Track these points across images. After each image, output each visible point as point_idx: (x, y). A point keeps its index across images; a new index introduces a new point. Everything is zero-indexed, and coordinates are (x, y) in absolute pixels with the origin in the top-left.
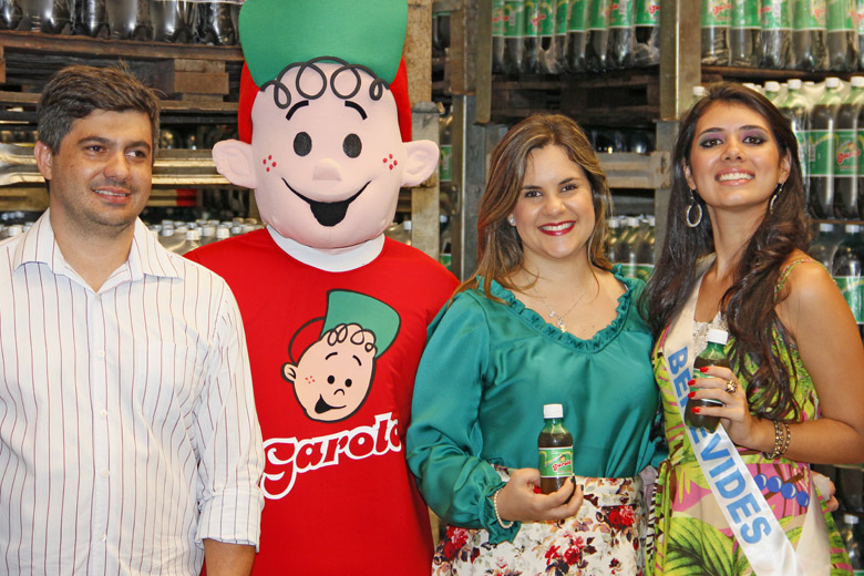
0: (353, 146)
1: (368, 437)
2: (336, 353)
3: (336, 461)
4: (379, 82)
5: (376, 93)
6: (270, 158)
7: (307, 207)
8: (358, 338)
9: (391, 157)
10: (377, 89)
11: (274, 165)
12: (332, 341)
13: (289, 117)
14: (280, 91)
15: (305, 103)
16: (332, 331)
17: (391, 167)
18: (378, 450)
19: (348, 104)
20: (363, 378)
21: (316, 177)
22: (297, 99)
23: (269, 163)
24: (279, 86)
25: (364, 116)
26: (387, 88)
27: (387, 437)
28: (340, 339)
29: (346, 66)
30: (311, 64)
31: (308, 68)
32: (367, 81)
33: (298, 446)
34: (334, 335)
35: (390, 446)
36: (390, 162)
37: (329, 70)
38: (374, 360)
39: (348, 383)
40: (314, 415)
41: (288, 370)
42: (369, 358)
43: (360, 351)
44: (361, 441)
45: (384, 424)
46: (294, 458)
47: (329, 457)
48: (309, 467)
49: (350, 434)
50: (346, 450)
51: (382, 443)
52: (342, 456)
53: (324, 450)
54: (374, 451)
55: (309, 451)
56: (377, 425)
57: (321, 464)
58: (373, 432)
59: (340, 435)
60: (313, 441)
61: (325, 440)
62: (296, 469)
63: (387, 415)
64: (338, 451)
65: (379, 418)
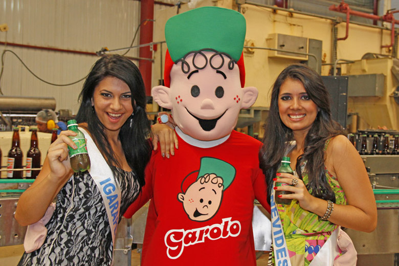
0: (220, 92)
1: (218, 229)
2: (204, 188)
3: (203, 241)
4: (233, 61)
5: (231, 66)
6: (179, 97)
7: (197, 121)
8: (215, 181)
9: (237, 97)
10: (231, 64)
11: (181, 100)
12: (202, 182)
13: (189, 77)
14: (185, 65)
15: (197, 71)
16: (202, 177)
17: (237, 102)
18: (224, 236)
19: (218, 72)
20: (217, 200)
21: (203, 108)
22: (193, 69)
23: (179, 100)
24: (184, 63)
25: (225, 77)
26: (236, 63)
27: (228, 229)
28: (206, 181)
29: (217, 53)
30: (200, 52)
31: (198, 54)
32: (227, 60)
33: (185, 233)
34: (203, 179)
35: (230, 234)
36: (237, 99)
37: (209, 55)
38: (223, 191)
39: (210, 203)
40: (193, 218)
41: (180, 196)
42: (219, 191)
43: (216, 187)
44: (215, 231)
45: (226, 223)
46: (183, 239)
47: (200, 239)
48: (191, 244)
49: (210, 228)
50: (208, 235)
51: (225, 233)
52: (206, 238)
53: (197, 235)
54: (221, 236)
55: (190, 236)
56: (223, 224)
57: (196, 242)
58: (221, 227)
59: (205, 228)
60: (192, 231)
61: (198, 230)
62: (184, 245)
63: (229, 219)
64: (204, 236)
65: (224, 220)
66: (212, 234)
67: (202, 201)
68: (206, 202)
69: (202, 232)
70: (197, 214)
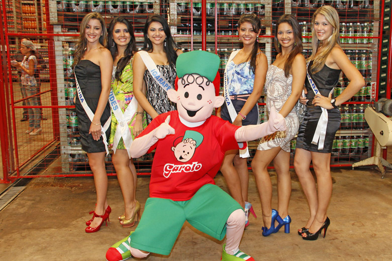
2: (185, 145)
4: (209, 81)
5: (208, 84)
6: (179, 97)
8: (191, 142)
9: (210, 101)
11: (179, 99)
13: (184, 87)
14: (183, 80)
15: (188, 85)
17: (210, 103)
19: (200, 86)
21: (189, 104)
22: (187, 83)
25: (204, 89)
28: (187, 142)
29: (200, 76)
31: (190, 75)
34: (185, 141)
38: (195, 148)
39: (188, 153)
40: (178, 159)
41: (173, 148)
42: (194, 148)
43: (192, 146)
44: (188, 168)
45: (194, 165)
46: (172, 169)
47: (180, 170)
48: (175, 172)
49: (186, 166)
50: (184, 169)
51: (193, 169)
52: (182, 170)
53: (179, 169)
54: (190, 171)
55: (176, 168)
56: (193, 165)
57: (177, 171)
58: (191, 166)
59: (183, 166)
60: (177, 166)
61: (180, 166)
62: (172, 172)
63: (196, 163)
64: (182, 169)
65: (194, 163)
66: (186, 169)
67: (184, 152)
68: (186, 153)
69: (181, 167)
70: (181, 158)
